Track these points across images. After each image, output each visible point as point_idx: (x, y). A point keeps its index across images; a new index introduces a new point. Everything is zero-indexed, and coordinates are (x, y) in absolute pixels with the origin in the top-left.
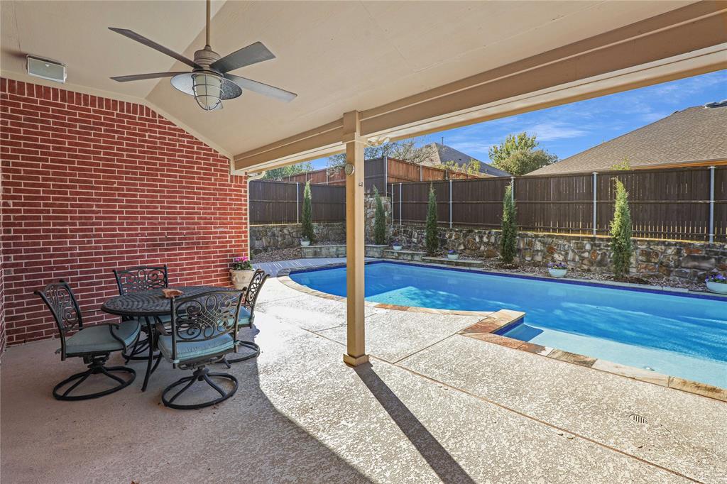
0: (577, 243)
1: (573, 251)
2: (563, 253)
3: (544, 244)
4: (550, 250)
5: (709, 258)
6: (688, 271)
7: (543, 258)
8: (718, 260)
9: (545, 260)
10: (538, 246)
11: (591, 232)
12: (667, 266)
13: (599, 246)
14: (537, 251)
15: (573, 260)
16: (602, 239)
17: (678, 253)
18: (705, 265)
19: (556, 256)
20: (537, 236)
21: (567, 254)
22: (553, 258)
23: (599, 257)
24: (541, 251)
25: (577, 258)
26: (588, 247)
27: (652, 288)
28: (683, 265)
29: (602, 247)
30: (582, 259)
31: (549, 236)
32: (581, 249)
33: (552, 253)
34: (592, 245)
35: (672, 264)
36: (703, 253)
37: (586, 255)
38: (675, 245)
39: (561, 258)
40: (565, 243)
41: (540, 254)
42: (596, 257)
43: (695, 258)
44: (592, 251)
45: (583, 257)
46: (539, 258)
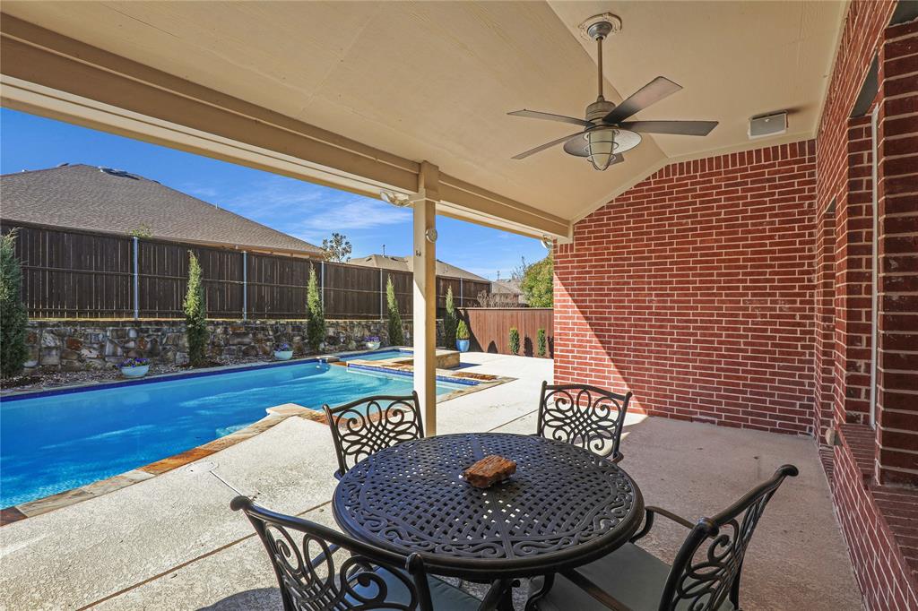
0: (117, 330)
1: (111, 342)
2: (95, 346)
3: (61, 336)
4: (74, 345)
5: (248, 334)
6: (234, 347)
7: (61, 358)
8: (254, 335)
9: (65, 361)
10: (49, 340)
11: (131, 314)
12: (219, 346)
13: (147, 331)
14: (49, 348)
15: (114, 354)
16: (149, 323)
17: (225, 332)
18: (246, 340)
19: (85, 352)
20: (42, 325)
21: (102, 347)
22: (80, 356)
23: (149, 346)
24: (56, 348)
25: (119, 351)
26: (132, 334)
27: (229, 368)
28: (231, 343)
29: (151, 333)
30: (127, 350)
31: (67, 323)
32: (122, 337)
33: (78, 348)
34: (137, 332)
35: (222, 343)
36: (243, 330)
37: (132, 344)
38: (222, 324)
39: (94, 354)
40: (97, 331)
41: (54, 352)
42: (145, 347)
43: (239, 335)
44: (139, 339)
45: (127, 348)
46: (53, 359)
